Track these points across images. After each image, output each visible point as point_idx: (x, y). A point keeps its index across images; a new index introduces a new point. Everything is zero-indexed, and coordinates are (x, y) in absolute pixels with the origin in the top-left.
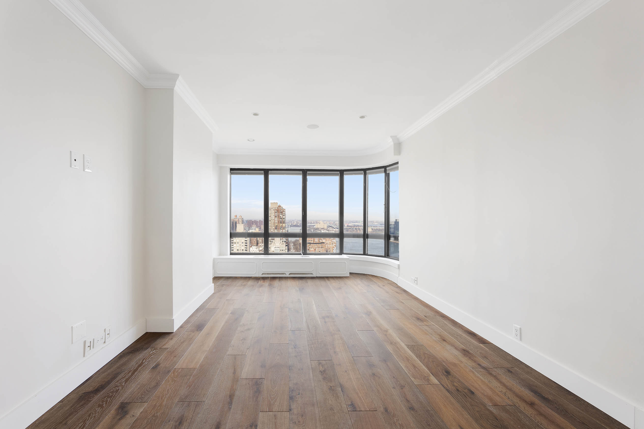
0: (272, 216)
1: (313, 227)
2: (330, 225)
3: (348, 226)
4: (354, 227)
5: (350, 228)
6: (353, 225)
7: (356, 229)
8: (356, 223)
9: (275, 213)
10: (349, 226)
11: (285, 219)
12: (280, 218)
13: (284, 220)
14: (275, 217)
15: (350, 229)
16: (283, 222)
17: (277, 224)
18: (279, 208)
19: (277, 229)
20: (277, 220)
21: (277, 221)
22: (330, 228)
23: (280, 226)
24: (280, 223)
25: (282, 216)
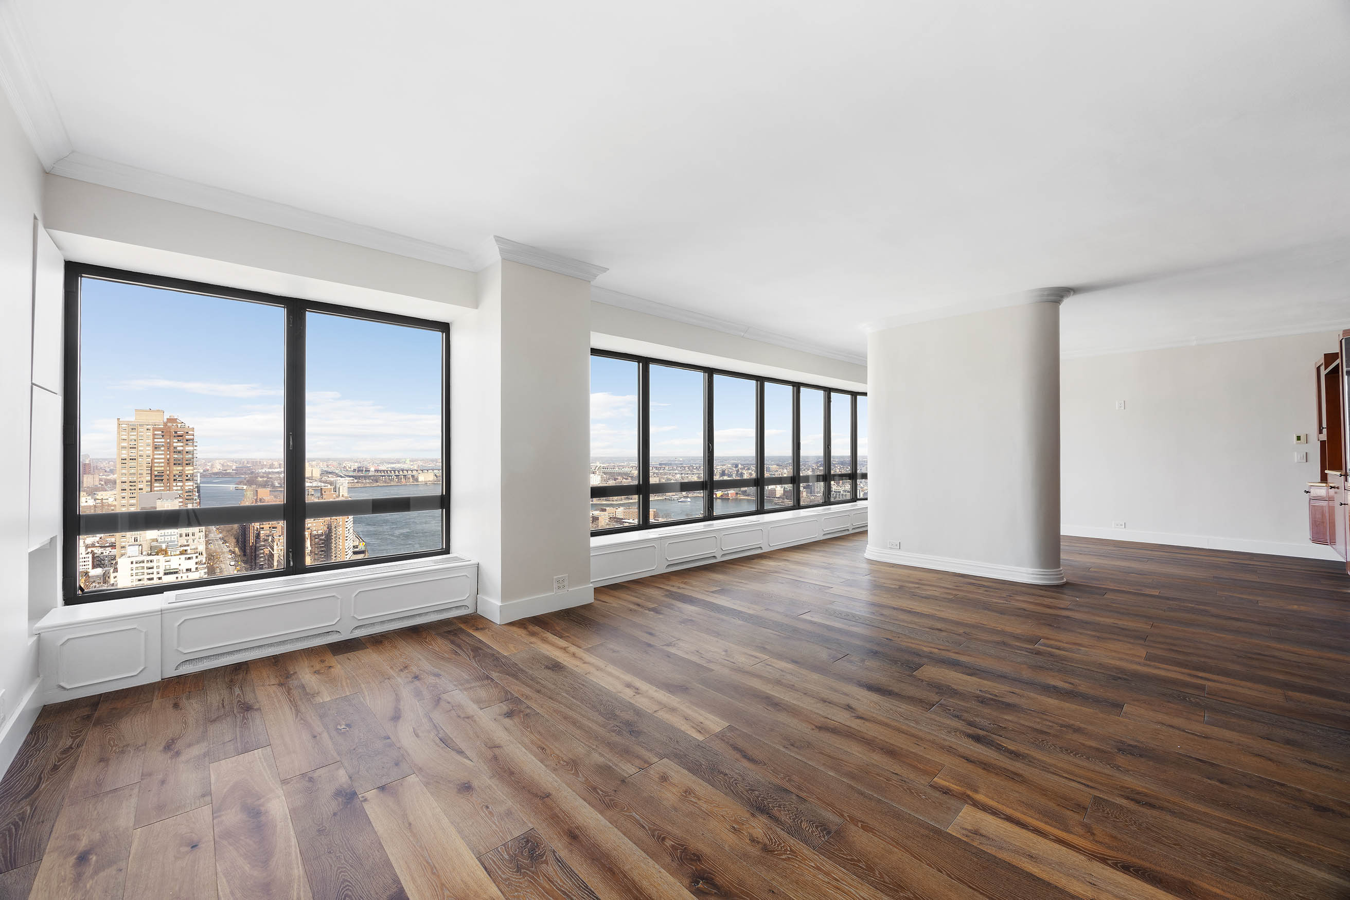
0: (141, 446)
1: (278, 476)
2: (330, 470)
3: (378, 471)
4: (392, 472)
5: (383, 474)
6: (390, 469)
7: (399, 475)
8: (396, 465)
9: (154, 438)
10: (381, 471)
11: (193, 454)
12: (175, 452)
13: (190, 456)
14: (156, 448)
15: (383, 476)
16: (187, 462)
17: (162, 468)
18: (169, 424)
19: (162, 480)
20: (163, 456)
21: (163, 460)
22: (330, 476)
23: (175, 472)
24: (175, 464)
25: (182, 446)
